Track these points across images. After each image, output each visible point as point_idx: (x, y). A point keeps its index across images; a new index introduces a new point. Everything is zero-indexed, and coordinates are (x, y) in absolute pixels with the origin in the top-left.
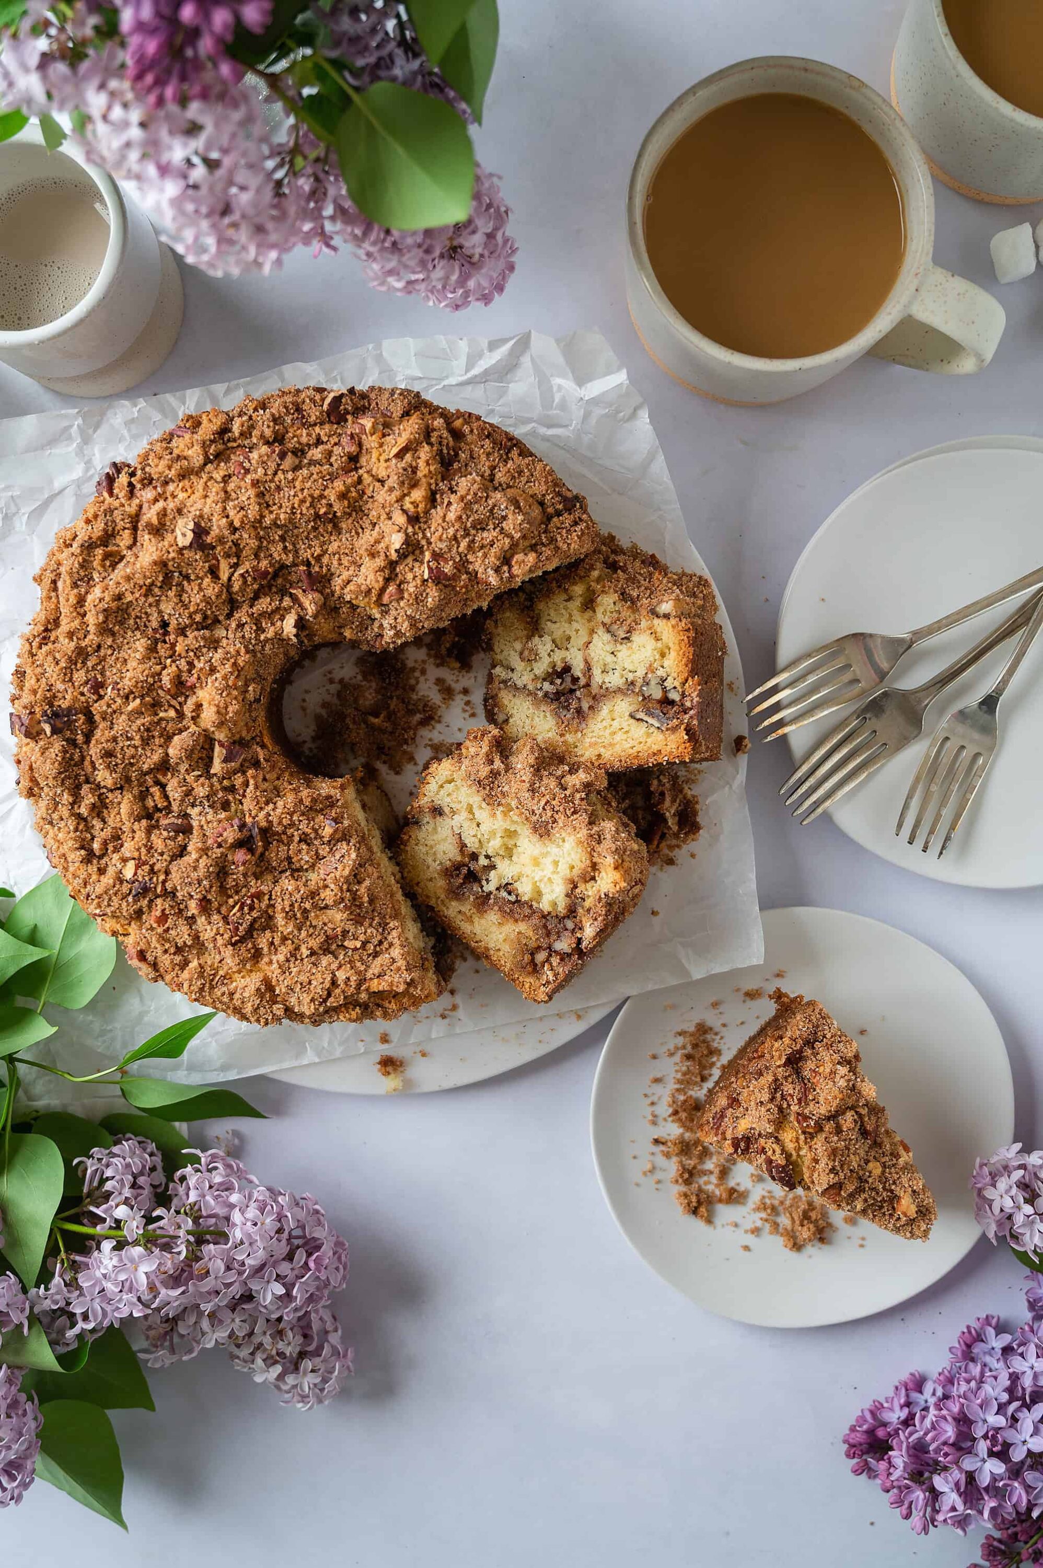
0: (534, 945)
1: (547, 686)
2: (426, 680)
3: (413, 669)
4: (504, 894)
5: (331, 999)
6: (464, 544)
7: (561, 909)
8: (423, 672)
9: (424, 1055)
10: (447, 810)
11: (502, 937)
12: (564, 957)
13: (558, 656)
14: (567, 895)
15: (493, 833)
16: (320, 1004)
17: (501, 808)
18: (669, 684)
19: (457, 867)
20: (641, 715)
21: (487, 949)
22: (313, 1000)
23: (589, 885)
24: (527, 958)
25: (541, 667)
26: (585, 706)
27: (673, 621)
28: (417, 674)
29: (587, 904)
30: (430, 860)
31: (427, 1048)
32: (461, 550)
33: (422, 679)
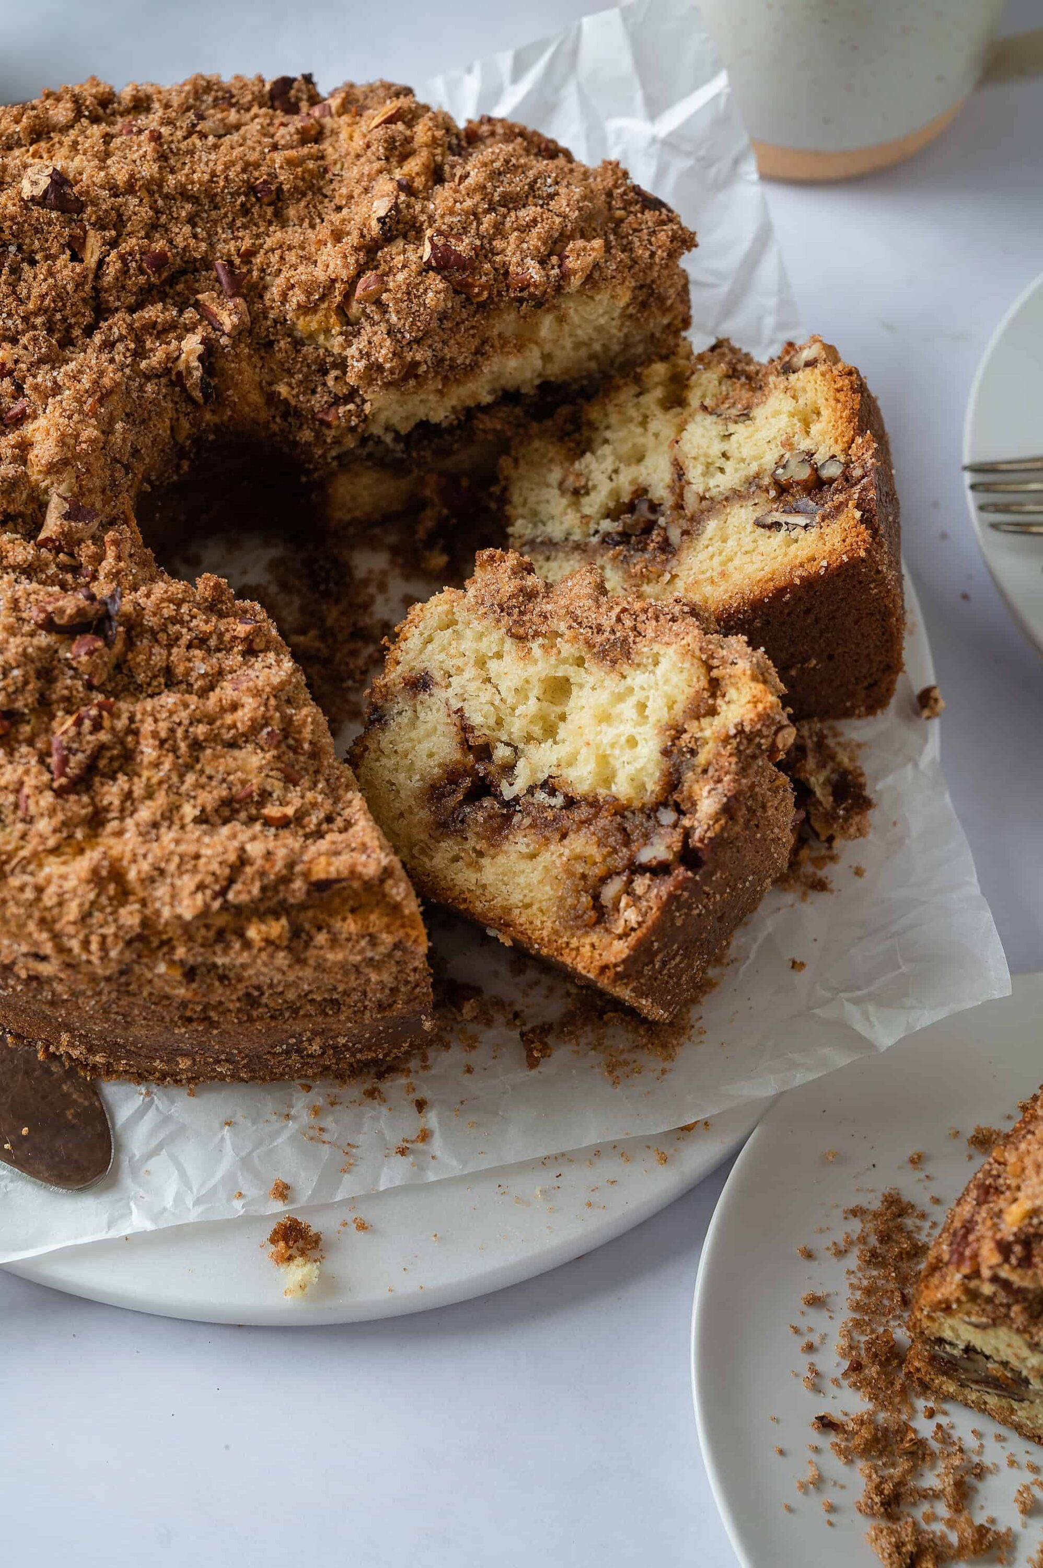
0: (597, 871)
1: (607, 525)
2: (387, 600)
3: (366, 582)
4: (541, 796)
5: (237, 887)
6: (488, 220)
7: (653, 786)
8: (382, 587)
9: (362, 1226)
10: (437, 675)
11: (535, 877)
12: (660, 870)
13: (625, 481)
14: (666, 753)
15: (521, 692)
16: (216, 895)
17: (540, 640)
18: (819, 458)
19: (453, 775)
20: (777, 517)
21: (508, 910)
22: (201, 887)
23: (705, 722)
24: (585, 899)
25: (594, 503)
26: (674, 534)
27: (822, 367)
28: (372, 590)
29: (703, 757)
30: (401, 777)
31: (368, 1213)
32: (483, 228)
33: (380, 599)
